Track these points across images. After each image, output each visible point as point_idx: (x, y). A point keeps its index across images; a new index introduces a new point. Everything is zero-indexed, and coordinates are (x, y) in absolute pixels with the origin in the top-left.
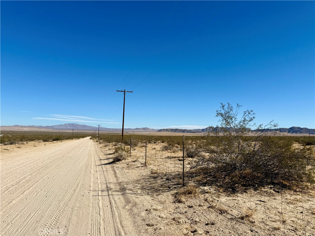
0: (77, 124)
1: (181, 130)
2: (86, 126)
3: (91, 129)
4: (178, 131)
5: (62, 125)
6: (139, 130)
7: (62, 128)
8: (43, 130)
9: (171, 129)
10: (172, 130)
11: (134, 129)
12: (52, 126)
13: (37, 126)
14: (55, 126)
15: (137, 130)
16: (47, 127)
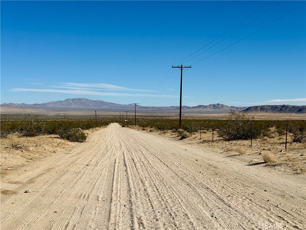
0: (87, 100)
1: (294, 107)
2: (104, 102)
3: (112, 108)
4: (287, 110)
5: (61, 102)
6: (205, 110)
7: (62, 106)
8: (28, 111)
9: (272, 106)
10: (274, 108)
11: (194, 108)
12: (44, 105)
13: (18, 105)
14: (49, 103)
15: (201, 109)
16: (35, 106)
